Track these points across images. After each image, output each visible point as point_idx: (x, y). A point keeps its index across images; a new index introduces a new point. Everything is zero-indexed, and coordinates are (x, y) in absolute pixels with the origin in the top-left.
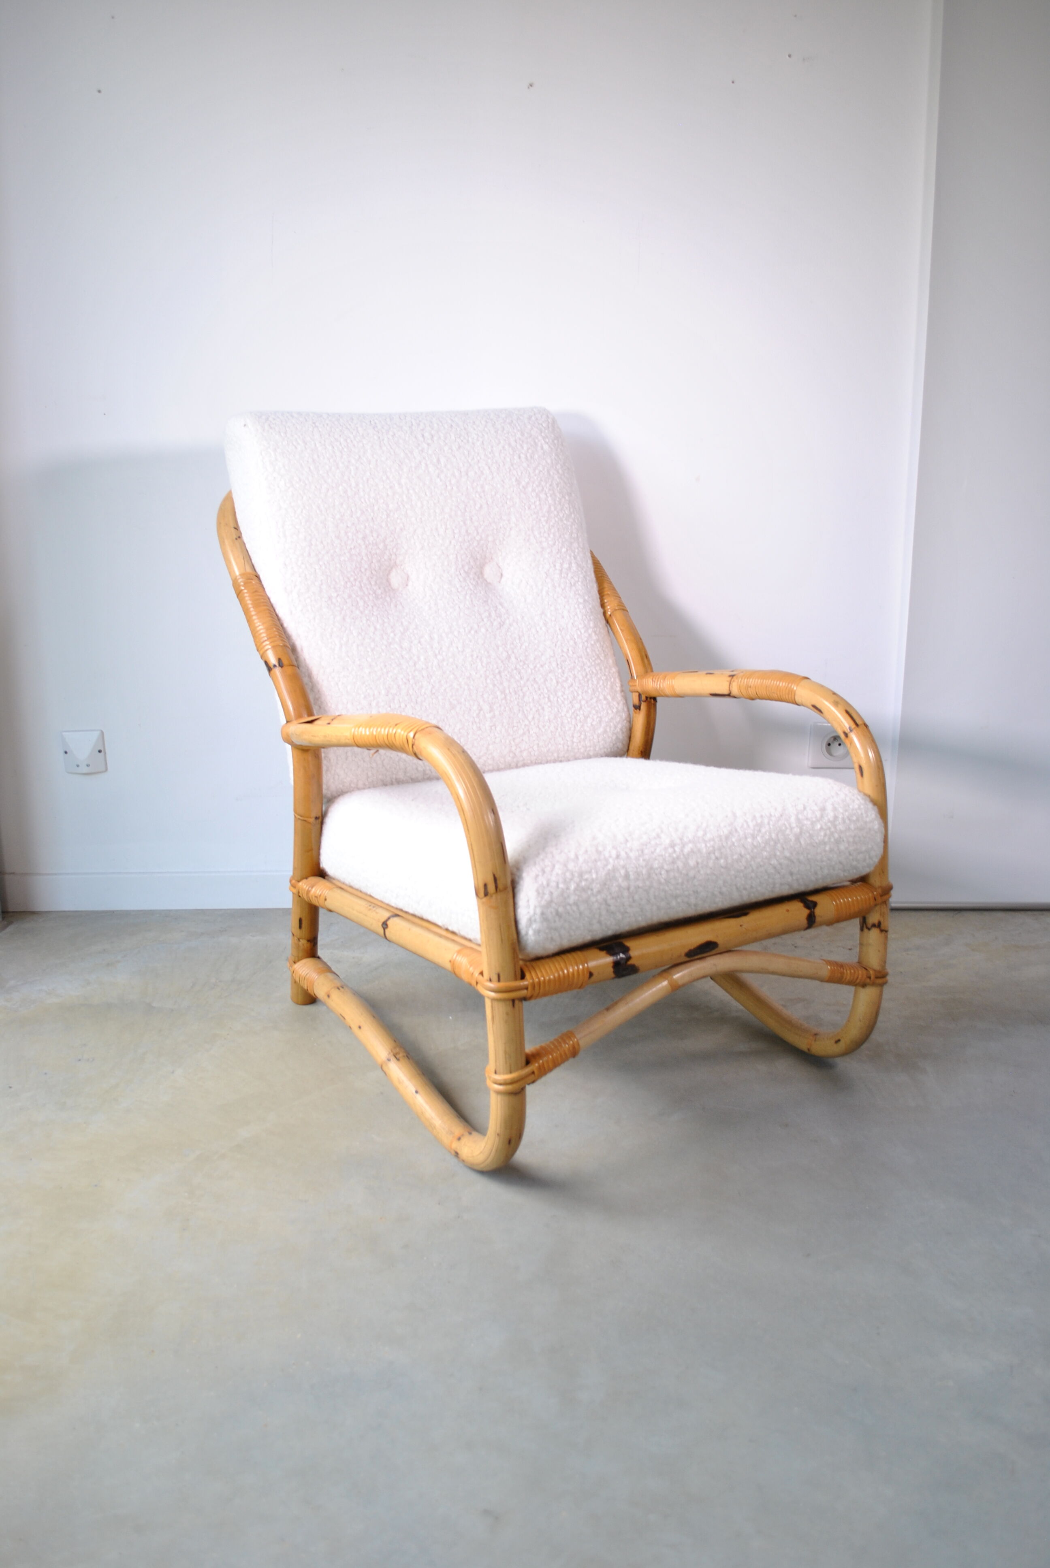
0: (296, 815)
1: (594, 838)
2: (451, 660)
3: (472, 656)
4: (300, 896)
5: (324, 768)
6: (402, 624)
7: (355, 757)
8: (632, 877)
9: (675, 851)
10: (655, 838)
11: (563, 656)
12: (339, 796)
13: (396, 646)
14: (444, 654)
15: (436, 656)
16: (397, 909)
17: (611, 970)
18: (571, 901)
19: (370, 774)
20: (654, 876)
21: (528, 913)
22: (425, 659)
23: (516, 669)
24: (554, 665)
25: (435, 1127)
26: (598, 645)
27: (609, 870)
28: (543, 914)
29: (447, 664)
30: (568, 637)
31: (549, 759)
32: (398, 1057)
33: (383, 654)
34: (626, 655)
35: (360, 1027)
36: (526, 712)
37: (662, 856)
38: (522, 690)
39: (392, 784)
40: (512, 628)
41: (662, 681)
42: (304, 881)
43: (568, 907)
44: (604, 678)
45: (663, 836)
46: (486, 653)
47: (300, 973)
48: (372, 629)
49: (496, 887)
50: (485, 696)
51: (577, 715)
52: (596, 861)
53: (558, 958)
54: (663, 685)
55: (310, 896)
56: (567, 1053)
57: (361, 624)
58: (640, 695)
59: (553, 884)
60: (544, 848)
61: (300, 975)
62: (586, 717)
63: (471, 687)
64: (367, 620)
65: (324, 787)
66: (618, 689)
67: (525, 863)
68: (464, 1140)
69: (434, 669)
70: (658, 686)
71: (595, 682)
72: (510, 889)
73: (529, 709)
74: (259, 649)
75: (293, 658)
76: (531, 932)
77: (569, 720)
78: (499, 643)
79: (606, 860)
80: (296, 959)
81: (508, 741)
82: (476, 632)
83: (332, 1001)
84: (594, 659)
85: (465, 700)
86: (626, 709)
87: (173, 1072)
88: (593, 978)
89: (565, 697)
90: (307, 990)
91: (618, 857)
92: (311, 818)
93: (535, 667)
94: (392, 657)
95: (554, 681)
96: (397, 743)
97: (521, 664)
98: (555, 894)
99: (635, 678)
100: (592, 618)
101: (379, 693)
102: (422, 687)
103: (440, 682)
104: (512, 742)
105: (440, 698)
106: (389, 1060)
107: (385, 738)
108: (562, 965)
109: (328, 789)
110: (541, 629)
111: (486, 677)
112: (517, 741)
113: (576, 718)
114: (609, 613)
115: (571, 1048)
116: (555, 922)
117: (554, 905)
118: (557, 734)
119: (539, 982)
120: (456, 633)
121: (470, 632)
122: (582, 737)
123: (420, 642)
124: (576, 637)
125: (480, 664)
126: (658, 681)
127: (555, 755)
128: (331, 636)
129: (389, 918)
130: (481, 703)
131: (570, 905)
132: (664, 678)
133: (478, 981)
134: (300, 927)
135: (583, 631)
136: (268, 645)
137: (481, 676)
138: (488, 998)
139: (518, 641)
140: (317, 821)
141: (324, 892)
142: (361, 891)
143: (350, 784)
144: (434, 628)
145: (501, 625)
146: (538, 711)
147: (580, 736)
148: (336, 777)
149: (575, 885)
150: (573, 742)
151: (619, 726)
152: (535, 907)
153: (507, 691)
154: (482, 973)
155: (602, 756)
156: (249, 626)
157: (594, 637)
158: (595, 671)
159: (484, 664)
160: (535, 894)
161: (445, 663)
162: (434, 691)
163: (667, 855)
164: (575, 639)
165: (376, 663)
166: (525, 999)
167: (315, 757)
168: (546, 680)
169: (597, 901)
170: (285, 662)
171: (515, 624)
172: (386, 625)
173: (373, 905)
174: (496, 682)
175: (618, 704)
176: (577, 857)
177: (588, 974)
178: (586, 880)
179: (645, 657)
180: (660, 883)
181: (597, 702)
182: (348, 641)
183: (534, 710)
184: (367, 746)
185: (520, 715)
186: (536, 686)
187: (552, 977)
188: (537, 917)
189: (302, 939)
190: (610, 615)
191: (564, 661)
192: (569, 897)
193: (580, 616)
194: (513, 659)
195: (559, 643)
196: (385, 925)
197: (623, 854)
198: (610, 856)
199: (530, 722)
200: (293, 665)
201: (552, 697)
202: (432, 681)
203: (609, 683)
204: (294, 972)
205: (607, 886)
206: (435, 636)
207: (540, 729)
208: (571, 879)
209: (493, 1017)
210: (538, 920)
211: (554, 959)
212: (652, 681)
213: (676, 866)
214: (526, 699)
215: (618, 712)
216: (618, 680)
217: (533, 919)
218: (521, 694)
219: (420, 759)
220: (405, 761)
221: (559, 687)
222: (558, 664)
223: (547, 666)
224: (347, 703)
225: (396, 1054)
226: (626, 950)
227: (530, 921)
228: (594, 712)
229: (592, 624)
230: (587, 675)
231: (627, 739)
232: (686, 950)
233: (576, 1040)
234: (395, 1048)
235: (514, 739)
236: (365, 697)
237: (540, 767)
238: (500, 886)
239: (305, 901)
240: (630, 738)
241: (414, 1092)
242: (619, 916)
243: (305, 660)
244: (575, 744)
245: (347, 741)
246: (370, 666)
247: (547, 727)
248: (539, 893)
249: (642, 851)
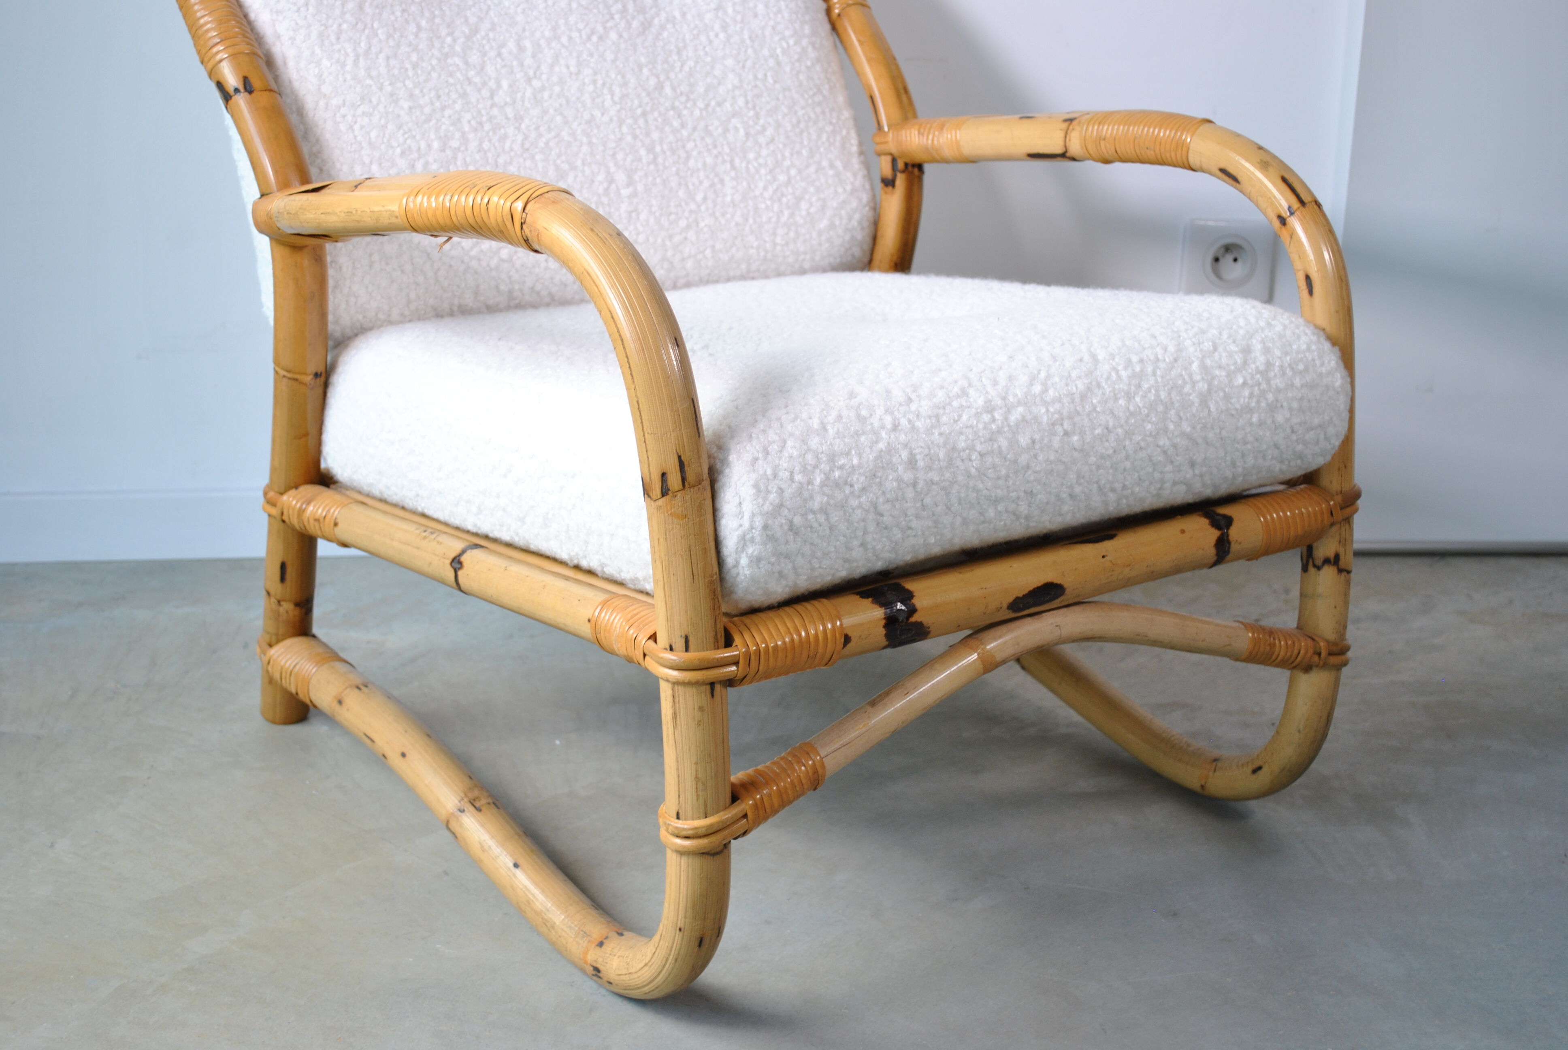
0: (278, 369)
1: (852, 395)
2: (557, 89)
3: (594, 82)
4: (284, 521)
5: (331, 283)
6: (466, 20)
7: (387, 264)
8: (921, 464)
9: (994, 420)
10: (958, 396)
11: (756, 86)
12: (356, 335)
13: (457, 60)
14: (544, 77)
15: (529, 80)
16: (476, 535)
17: (883, 631)
18: (816, 505)
19: (413, 295)
20: (959, 463)
21: (741, 526)
22: (510, 86)
23: (673, 108)
24: (741, 102)
25: (553, 927)
26: (818, 68)
27: (882, 451)
28: (766, 527)
29: (550, 97)
30: (766, 52)
31: (732, 273)
32: (477, 804)
33: (434, 75)
34: (868, 88)
35: (404, 755)
36: (691, 187)
37: (971, 427)
38: (684, 147)
39: (451, 314)
40: (665, 34)
41: (937, 133)
42: (293, 492)
43: (810, 516)
44: (829, 128)
45: (971, 392)
46: (619, 77)
47: (282, 663)
48: (412, 28)
49: (683, 479)
50: (620, 156)
51: (783, 195)
52: (857, 434)
53: (789, 610)
54: (938, 141)
55: (305, 519)
56: (804, 781)
57: (392, 18)
58: (894, 161)
59: (785, 475)
60: (764, 412)
61: (282, 668)
62: (799, 199)
63: (594, 140)
64: (403, 11)
65: (330, 318)
66: (854, 149)
67: (732, 437)
68: (609, 947)
69: (527, 104)
70: (930, 142)
71: (814, 137)
72: (706, 483)
73: (697, 183)
74: (206, 59)
75: (270, 77)
76: (744, 561)
77: (769, 203)
78: (643, 60)
79: (876, 433)
80: (274, 639)
81: (659, 240)
82: (601, 38)
83: (348, 710)
84: (811, 93)
85: (584, 164)
86: (868, 186)
87: (52, 846)
88: (849, 646)
89: (761, 161)
90: (297, 694)
91: (895, 427)
92: (305, 374)
93: (707, 105)
94: (451, 81)
95: (742, 132)
96: (492, 220)
97: (683, 99)
98: (788, 493)
99: (886, 129)
100: (807, 17)
101: (429, 146)
102: (505, 137)
103: (537, 128)
104: (668, 243)
105: (538, 157)
106: (462, 811)
107: (469, 212)
108: (798, 622)
109: (336, 322)
110: (717, 36)
111: (621, 122)
112: (677, 239)
113: (780, 200)
114: (837, 11)
115: (811, 774)
116: (787, 542)
117: (785, 512)
118: (747, 229)
119: (758, 651)
120: (564, 40)
121: (589, 38)
122: (792, 234)
123: (499, 55)
124: (779, 51)
125: (609, 97)
126: (929, 133)
127: (744, 266)
128: (338, 38)
129: (463, 552)
130: (613, 169)
131: (814, 512)
132: (941, 128)
133: (646, 652)
134: (283, 579)
135: (791, 42)
136: (221, 53)
137: (611, 120)
138: (667, 680)
139: (675, 57)
140: (318, 380)
141: (332, 511)
142: (403, 508)
143: (376, 315)
144: (524, 30)
145: (646, 26)
146: (712, 185)
147: (787, 234)
148: (353, 300)
149: (823, 476)
150: (775, 244)
151: (857, 216)
152: (753, 515)
153: (658, 149)
154: (654, 637)
155: (824, 271)
156: (184, 16)
157: (812, 54)
158: (813, 116)
159: (616, 99)
160: (752, 491)
161: (546, 95)
162: (527, 145)
163: (981, 426)
164: (777, 56)
165: (422, 91)
166: (730, 682)
167: (316, 260)
168: (726, 130)
169: (860, 506)
170: (256, 83)
171: (669, 26)
172: (437, 20)
173: (429, 530)
174: (638, 132)
175: (855, 175)
176: (824, 427)
177: (843, 640)
178: (841, 468)
179: (902, 91)
180: (969, 476)
181: (817, 171)
182: (370, 48)
183: (706, 184)
184: (433, 230)
185: (681, 193)
186: (709, 141)
187: (779, 643)
188: (756, 533)
189: (285, 600)
190: (839, 15)
191: (759, 96)
192: (811, 497)
193: (786, 15)
194: (668, 90)
195: (749, 63)
196: (457, 563)
197: (904, 422)
198: (883, 427)
199: (699, 206)
200: (271, 90)
201: (737, 161)
202: (523, 126)
203: (838, 138)
204: (269, 663)
205: (878, 480)
206: (527, 44)
207: (716, 219)
208: (816, 467)
209: (675, 716)
210: (758, 539)
211: (781, 612)
212: (919, 133)
213: (996, 446)
214: (692, 163)
215: (854, 191)
216: (853, 134)
217: (748, 536)
218: (683, 155)
219: (536, 251)
220: (476, 272)
221: (749, 144)
222: (747, 102)
223: (728, 105)
224: (371, 163)
225: (474, 800)
226: (906, 597)
227: (744, 541)
228: (812, 189)
229: (807, 30)
230: (799, 122)
231: (869, 241)
232: (1011, 599)
233: (818, 758)
234: (471, 789)
235: (671, 237)
236: (403, 153)
237: (720, 287)
238: (691, 477)
239: (293, 529)
240: (874, 239)
241: (511, 865)
242: (898, 535)
243: (290, 82)
244: (778, 248)
245: (393, 220)
246: (411, 96)
247: (728, 216)
248: (760, 490)
249: (937, 417)
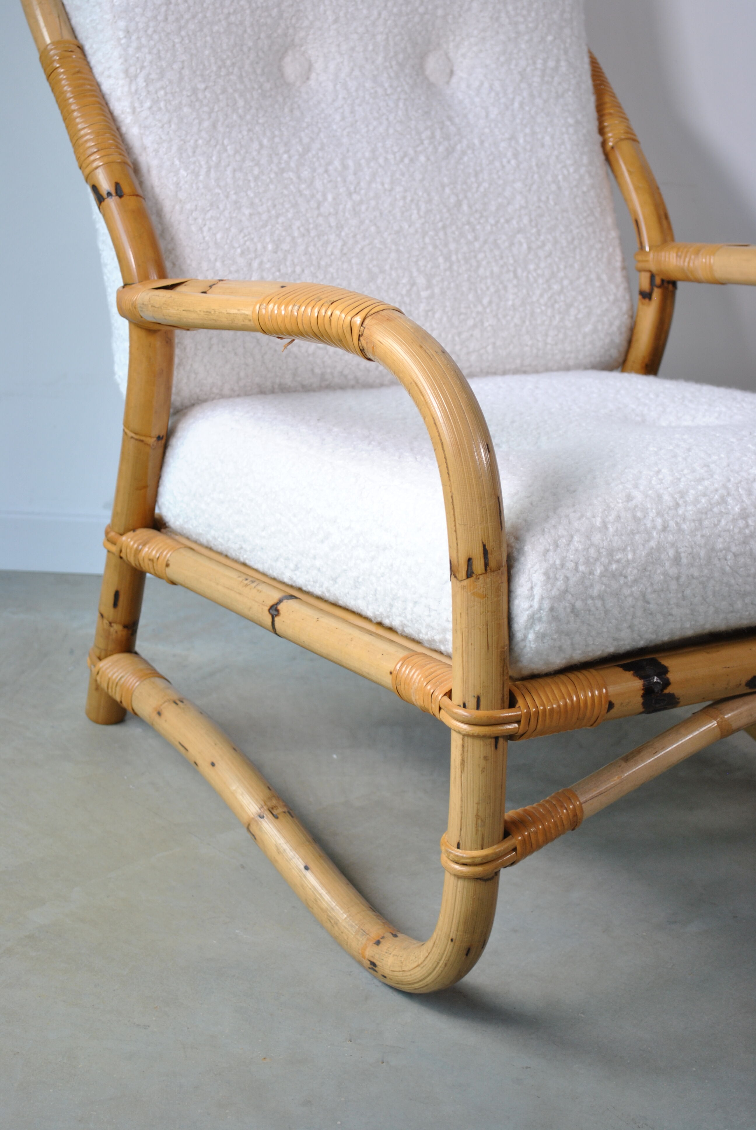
0: (127, 431)
1: (629, 498)
2: (373, 203)
3: (404, 198)
4: (121, 558)
5: (176, 360)
6: (301, 140)
7: (224, 347)
8: (684, 561)
9: (747, 526)
10: (718, 503)
11: (539, 207)
12: (193, 405)
13: (291, 175)
14: (363, 192)
15: (350, 194)
16: (291, 587)
17: (640, 700)
18: (595, 592)
19: (242, 374)
20: (716, 561)
21: (531, 606)
22: (334, 199)
23: (469, 223)
24: (526, 220)
25: (336, 924)
26: (592, 193)
27: (652, 548)
28: (552, 609)
29: (367, 210)
30: (549, 178)
31: (508, 367)
32: (275, 812)
33: (272, 187)
34: (634, 213)
35: (213, 764)
36: (479, 292)
37: (729, 531)
38: (475, 257)
39: (273, 392)
40: (466, 159)
41: (693, 257)
42: (131, 534)
43: (590, 602)
44: (598, 246)
45: (730, 500)
46: (425, 195)
47: (110, 675)
48: (256, 145)
49: (486, 565)
50: (422, 263)
51: (556, 302)
52: (632, 533)
53: (563, 677)
54: (694, 263)
55: (141, 559)
56: (565, 822)
57: (240, 136)
58: (652, 277)
59: (571, 565)
60: (555, 509)
61: (109, 679)
62: (569, 306)
63: (401, 248)
64: (249, 130)
65: (174, 390)
66: (618, 264)
67: (528, 530)
68: (385, 945)
69: (347, 215)
70: (686, 264)
71: (585, 253)
72: (504, 569)
73: (484, 288)
74: (84, 165)
75: (136, 183)
76: (531, 636)
77: (543, 308)
78: (446, 180)
79: (648, 533)
80: (103, 654)
81: (450, 336)
82: (412, 160)
83: (166, 721)
84: (585, 214)
85: (391, 268)
86: (627, 297)
88: (613, 711)
89: (540, 272)
90: (121, 702)
91: (665, 528)
92: (150, 437)
93: (497, 222)
94: (286, 192)
95: (525, 246)
97: (477, 215)
98: (573, 580)
99: (647, 249)
100: (586, 149)
101: (264, 248)
102: (327, 242)
103: (354, 236)
104: (457, 338)
105: (354, 261)
106: (262, 817)
107: (313, 322)
108: (570, 688)
109: (178, 394)
110: (509, 162)
111: (424, 234)
112: (464, 336)
113: (553, 306)
114: (611, 144)
115: (571, 816)
116: (568, 622)
117: (569, 597)
118: (524, 330)
119: (537, 712)
120: (381, 160)
121: (402, 160)
122: (561, 336)
123: (326, 171)
124: (560, 177)
125: (415, 212)
126: (686, 257)
127: (518, 361)
128: (194, 152)
129: (280, 601)
130: (415, 274)
131: (592, 598)
132: (697, 253)
133: (441, 706)
134: (115, 605)
135: (571, 170)
136: (97, 161)
137: (416, 231)
138: (459, 732)
139: (473, 179)
140: (160, 442)
141: (165, 553)
142: (226, 556)
143: (211, 388)
144: (348, 151)
145: (450, 151)
146: (497, 291)
147: (557, 335)
148: (193, 376)
149: (602, 568)
150: (546, 344)
151: (617, 323)
152: (542, 598)
153: (454, 258)
154: (449, 694)
155: (586, 368)
156: (67, 127)
157: (588, 181)
158: (585, 235)
159: (422, 213)
160: (542, 578)
161: (363, 208)
162: (345, 250)
163: (736, 530)
164: (559, 181)
165: (261, 200)
166: (511, 737)
167: (167, 342)
168: (512, 244)
169: (632, 595)
170: (126, 189)
171: (469, 152)
172: (277, 140)
173: (250, 579)
174: (438, 242)
175: (617, 287)
176: (605, 525)
177: (607, 706)
178: (618, 561)
179: (663, 217)
180: (724, 572)
181: (586, 283)
182: (220, 161)
183: (492, 289)
184: (279, 333)
185: (471, 297)
186: (497, 252)
187: (555, 706)
188: (544, 614)
189: (115, 623)
190: (612, 148)
191: (541, 216)
192: (592, 585)
193: (569, 146)
194: (465, 207)
195: (535, 187)
196: (274, 610)
197: (672, 524)
198: (654, 528)
199: (485, 308)
200: (137, 195)
201: (519, 271)
202: (343, 234)
203: (606, 255)
204: (98, 673)
205: (648, 573)
206: (350, 163)
207: (499, 320)
208: (597, 559)
209: (463, 762)
210: (545, 619)
211: (556, 679)
212: (677, 256)
213: (748, 548)
214: (481, 271)
215: (616, 300)
216: (618, 251)
217: (537, 616)
218: (474, 263)
219: (369, 359)
220: (296, 357)
221: (531, 257)
222: (531, 221)
223: (514, 222)
224: (216, 260)
225: (272, 808)
226: (663, 671)
227: (533, 619)
228: (580, 298)
229: (585, 160)
230: (573, 239)
231: (625, 344)
232: (749, 677)
233: (578, 803)
234: (270, 799)
235: (459, 334)
236: (242, 253)
237: (499, 380)
238: (492, 563)
239: (129, 564)
240: (630, 342)
241: (302, 867)
242: (660, 619)
243: (152, 187)
244: (549, 347)
245: (247, 322)
246: (252, 204)
247: (509, 318)
248: (549, 577)
249: (700, 521)
